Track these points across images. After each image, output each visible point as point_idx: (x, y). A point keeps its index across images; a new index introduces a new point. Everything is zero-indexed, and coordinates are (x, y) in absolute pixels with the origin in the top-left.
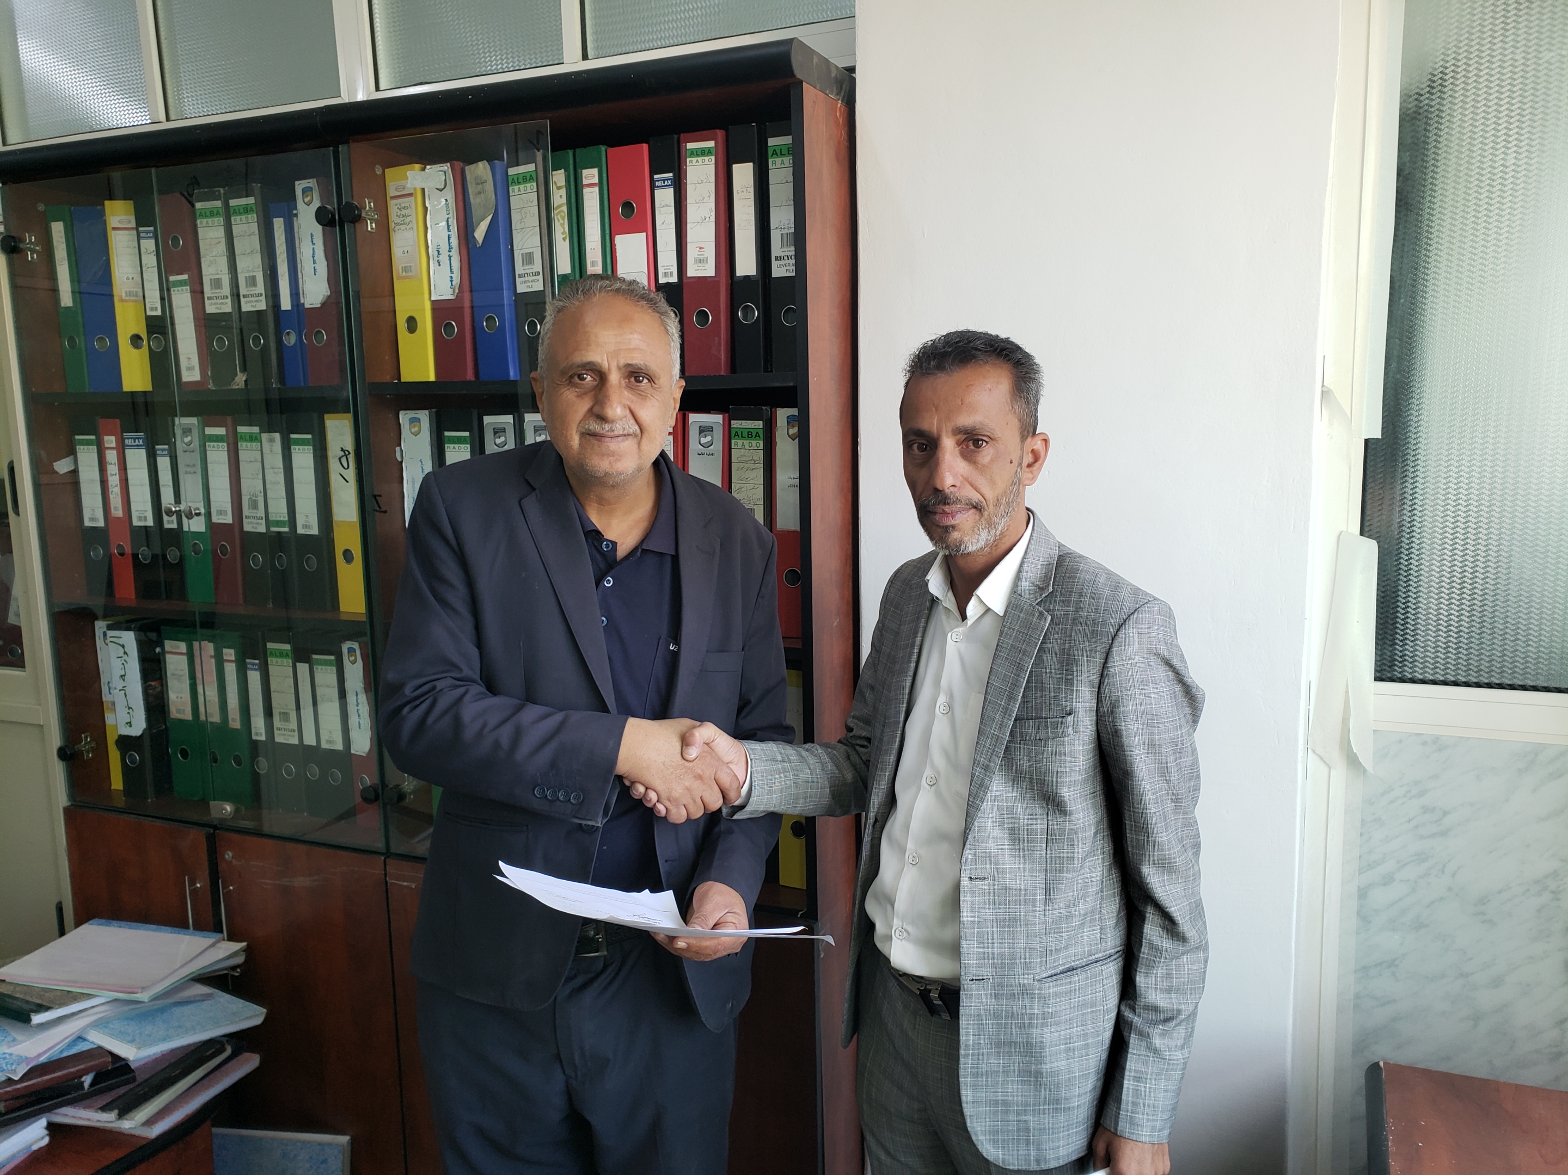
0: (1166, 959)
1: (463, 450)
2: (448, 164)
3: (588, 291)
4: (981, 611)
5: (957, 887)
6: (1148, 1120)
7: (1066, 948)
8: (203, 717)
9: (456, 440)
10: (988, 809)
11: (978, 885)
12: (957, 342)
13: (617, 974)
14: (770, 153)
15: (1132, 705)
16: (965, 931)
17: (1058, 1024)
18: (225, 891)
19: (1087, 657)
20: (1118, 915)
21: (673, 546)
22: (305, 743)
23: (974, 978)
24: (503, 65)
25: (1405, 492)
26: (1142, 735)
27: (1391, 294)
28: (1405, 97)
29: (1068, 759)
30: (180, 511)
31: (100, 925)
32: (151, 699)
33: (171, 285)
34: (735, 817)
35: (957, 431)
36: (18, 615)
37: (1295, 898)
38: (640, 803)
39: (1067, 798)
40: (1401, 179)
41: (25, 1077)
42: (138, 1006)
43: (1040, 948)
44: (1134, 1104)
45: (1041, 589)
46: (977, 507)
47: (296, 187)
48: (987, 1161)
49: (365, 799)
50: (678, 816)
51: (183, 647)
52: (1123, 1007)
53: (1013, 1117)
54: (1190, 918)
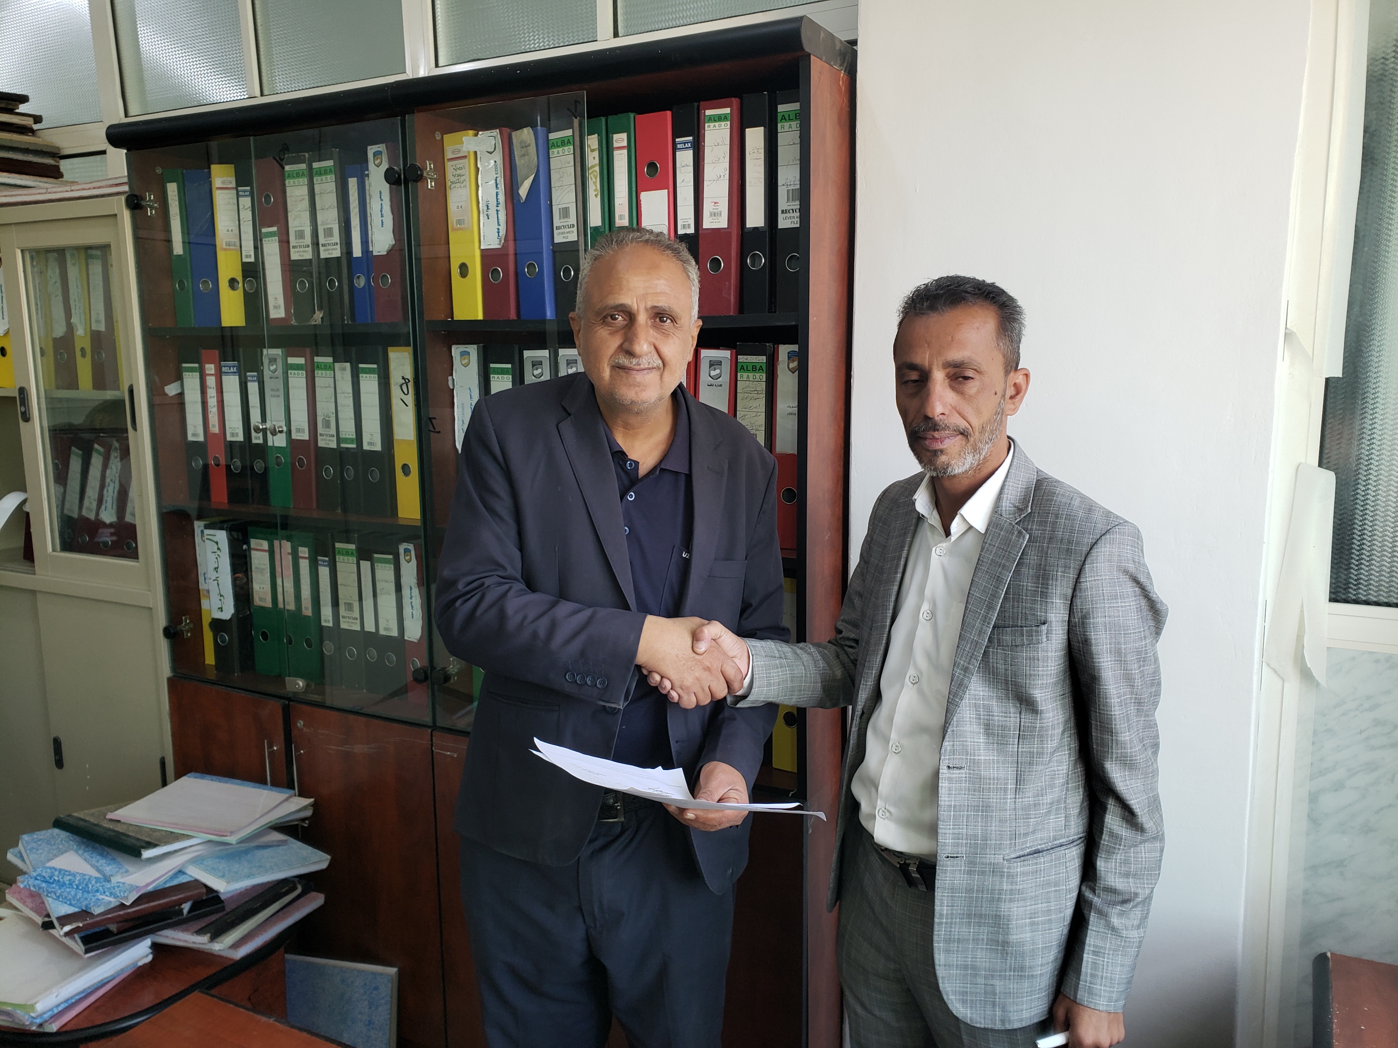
0: (1125, 846)
1: (505, 380)
2: (498, 130)
3: (621, 241)
4: (964, 528)
5: (936, 774)
6: (1105, 991)
7: (1034, 832)
8: (281, 605)
9: (499, 371)
10: (966, 706)
11: (956, 774)
12: (948, 286)
13: (631, 841)
14: (779, 118)
15: (1101, 617)
16: (943, 814)
17: (1024, 900)
18: (297, 754)
19: (1062, 572)
20: (1081, 806)
21: (687, 467)
22: (366, 629)
23: (950, 855)
24: (544, 43)
25: (1364, 428)
26: (1110, 644)
27: (1355, 243)
28: (1372, 61)
29: (1041, 664)
30: (266, 428)
31: (196, 778)
32: (238, 589)
33: (263, 235)
34: (739, 706)
35: (947, 365)
36: (133, 515)
37: (1249, 798)
38: (656, 689)
39: (1039, 699)
40: (1367, 135)
41: (136, 903)
42: (227, 847)
43: (1010, 831)
44: (1092, 975)
45: (1020, 510)
46: (964, 434)
47: (368, 151)
48: (957, 1018)
49: (416, 680)
50: (689, 702)
51: (265, 545)
52: (1084, 888)
53: (981, 980)
54: (1149, 810)
